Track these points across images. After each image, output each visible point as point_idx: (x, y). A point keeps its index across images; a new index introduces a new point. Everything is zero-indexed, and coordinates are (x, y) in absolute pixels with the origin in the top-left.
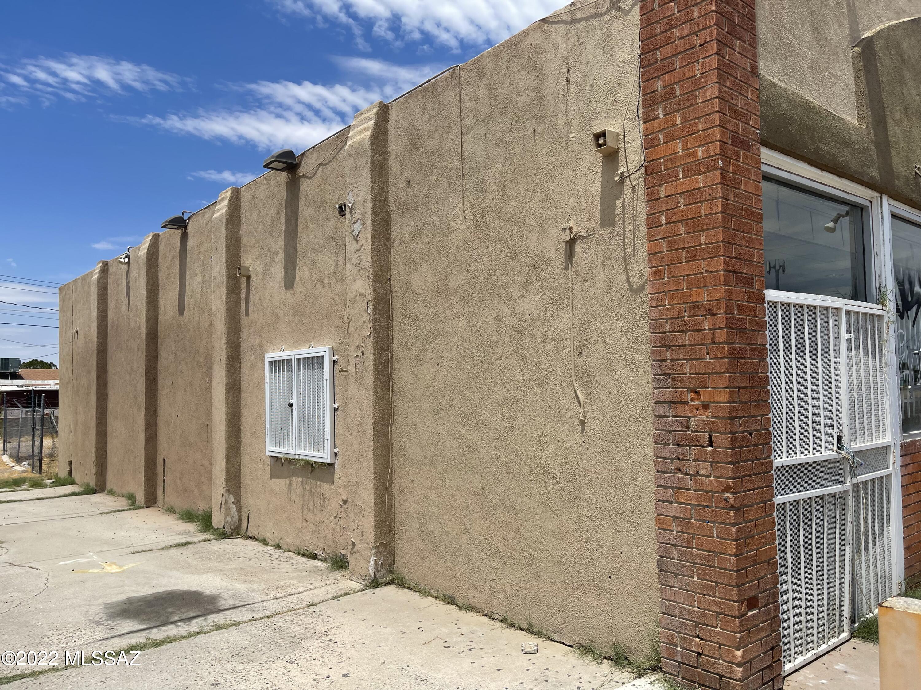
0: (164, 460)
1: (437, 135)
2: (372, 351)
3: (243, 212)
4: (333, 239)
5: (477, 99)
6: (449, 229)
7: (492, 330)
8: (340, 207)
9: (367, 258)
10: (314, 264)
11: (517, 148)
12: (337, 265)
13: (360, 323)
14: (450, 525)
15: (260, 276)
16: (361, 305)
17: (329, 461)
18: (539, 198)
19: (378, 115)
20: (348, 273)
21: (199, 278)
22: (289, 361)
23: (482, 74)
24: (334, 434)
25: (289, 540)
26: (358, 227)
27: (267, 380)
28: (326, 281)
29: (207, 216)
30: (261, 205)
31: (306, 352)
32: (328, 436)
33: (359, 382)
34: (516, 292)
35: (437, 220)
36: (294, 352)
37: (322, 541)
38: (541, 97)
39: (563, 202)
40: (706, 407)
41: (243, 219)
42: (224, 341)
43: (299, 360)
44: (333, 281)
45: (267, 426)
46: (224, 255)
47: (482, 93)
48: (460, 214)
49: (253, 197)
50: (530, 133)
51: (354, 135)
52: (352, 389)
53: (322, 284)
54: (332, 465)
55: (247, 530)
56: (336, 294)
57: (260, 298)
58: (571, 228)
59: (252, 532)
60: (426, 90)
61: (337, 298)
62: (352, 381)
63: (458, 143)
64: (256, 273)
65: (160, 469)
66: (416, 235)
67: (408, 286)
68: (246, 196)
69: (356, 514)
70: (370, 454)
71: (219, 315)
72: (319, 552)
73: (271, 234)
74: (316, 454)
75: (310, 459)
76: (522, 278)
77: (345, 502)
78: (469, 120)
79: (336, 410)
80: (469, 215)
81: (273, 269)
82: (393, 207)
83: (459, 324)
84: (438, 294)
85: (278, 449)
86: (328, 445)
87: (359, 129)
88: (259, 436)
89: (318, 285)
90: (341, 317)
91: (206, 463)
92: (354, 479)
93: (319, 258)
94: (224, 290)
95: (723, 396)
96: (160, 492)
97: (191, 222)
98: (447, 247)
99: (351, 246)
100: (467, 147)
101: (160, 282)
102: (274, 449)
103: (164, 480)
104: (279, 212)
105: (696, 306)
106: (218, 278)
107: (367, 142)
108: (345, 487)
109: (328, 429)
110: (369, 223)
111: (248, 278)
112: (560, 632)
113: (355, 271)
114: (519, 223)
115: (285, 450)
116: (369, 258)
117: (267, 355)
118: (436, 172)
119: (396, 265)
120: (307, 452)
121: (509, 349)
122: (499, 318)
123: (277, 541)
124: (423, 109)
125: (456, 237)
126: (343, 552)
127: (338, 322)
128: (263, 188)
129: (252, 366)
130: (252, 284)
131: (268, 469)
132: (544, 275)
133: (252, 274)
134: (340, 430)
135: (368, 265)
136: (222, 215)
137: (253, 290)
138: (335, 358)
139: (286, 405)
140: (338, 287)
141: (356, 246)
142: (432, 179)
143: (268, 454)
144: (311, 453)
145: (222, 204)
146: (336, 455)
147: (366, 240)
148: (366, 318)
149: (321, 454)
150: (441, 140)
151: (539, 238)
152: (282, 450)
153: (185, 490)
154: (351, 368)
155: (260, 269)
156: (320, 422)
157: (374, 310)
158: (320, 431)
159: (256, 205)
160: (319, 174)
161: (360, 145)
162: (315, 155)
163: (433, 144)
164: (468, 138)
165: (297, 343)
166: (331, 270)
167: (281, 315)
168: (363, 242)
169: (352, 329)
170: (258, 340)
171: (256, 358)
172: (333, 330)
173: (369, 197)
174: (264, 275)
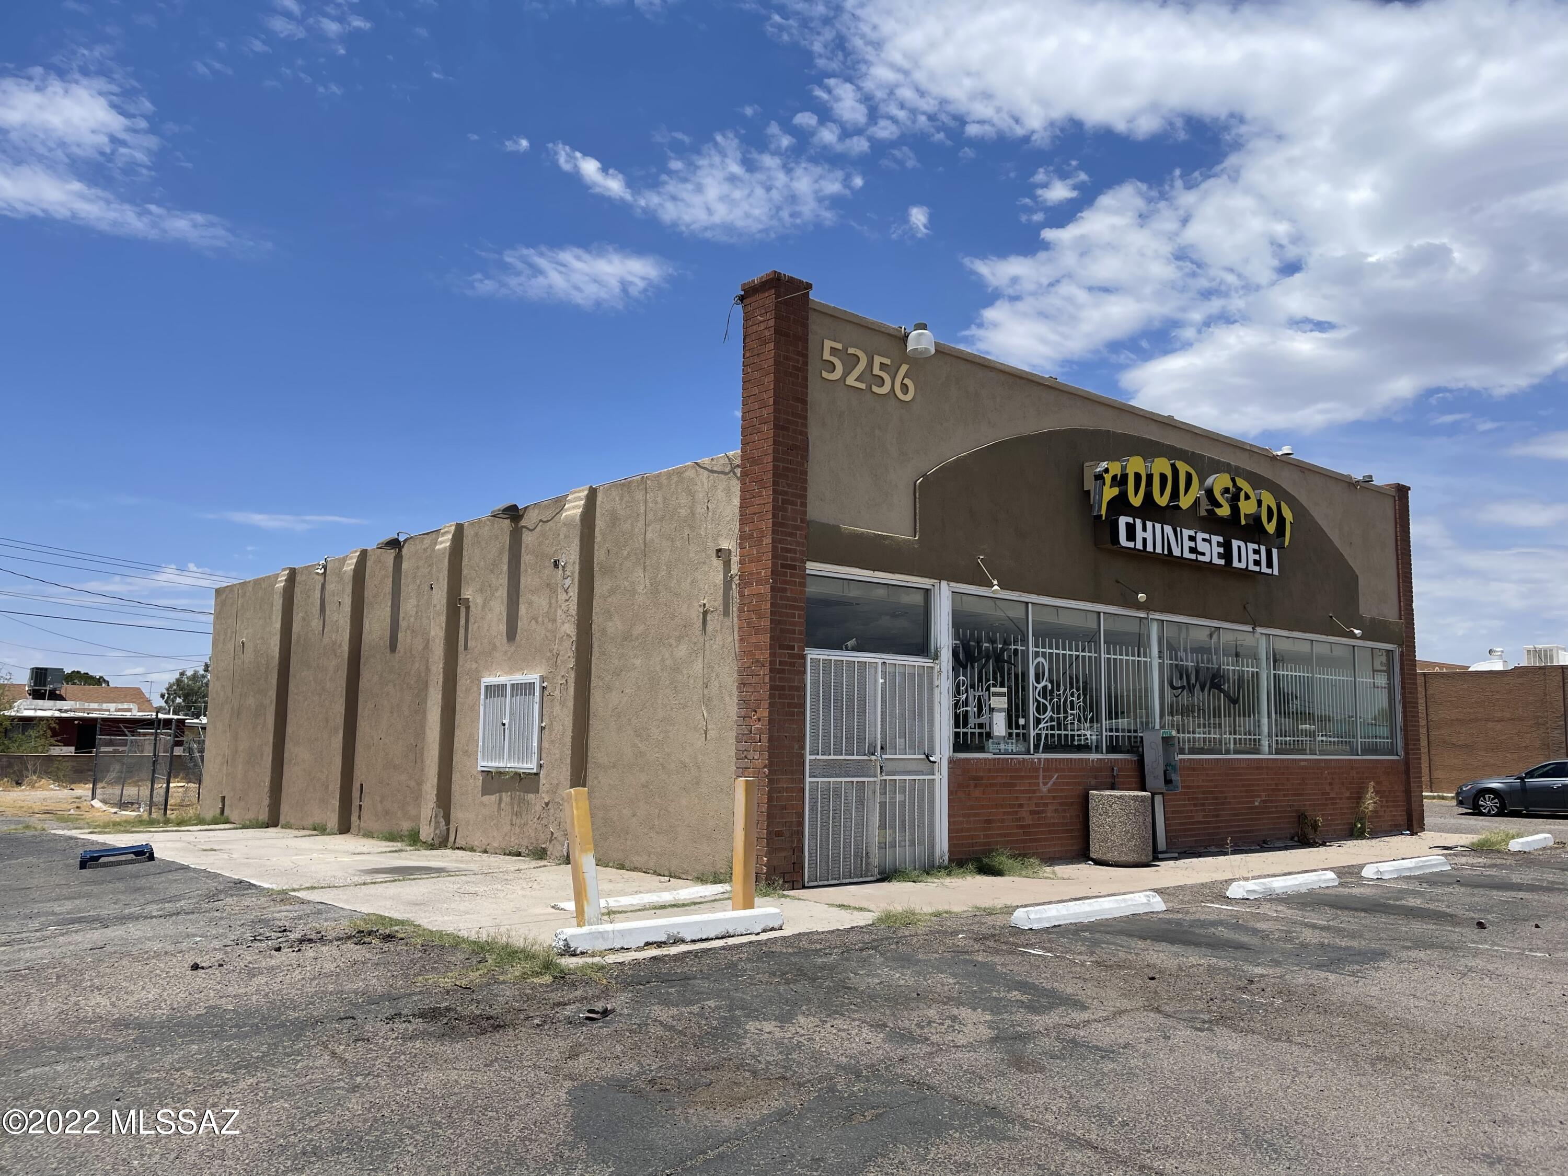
0: (362, 785)
1: (630, 521)
2: (573, 680)
3: (465, 547)
4: (548, 585)
5: (656, 503)
6: (633, 592)
7: (658, 669)
8: (555, 561)
9: (573, 607)
10: (530, 603)
11: (678, 544)
12: (550, 607)
13: (566, 657)
14: (624, 811)
15: (480, 608)
16: (567, 644)
17: (535, 771)
18: (689, 581)
19: (588, 497)
20: (558, 617)
21: (413, 601)
22: (504, 686)
23: (660, 487)
24: (540, 749)
25: (496, 845)
26: (568, 582)
27: (482, 702)
28: (540, 619)
29: (426, 541)
30: (483, 543)
31: (520, 678)
32: (535, 750)
33: (563, 704)
34: (673, 642)
35: (626, 584)
36: (509, 677)
37: (526, 840)
38: (693, 514)
39: (702, 585)
40: (759, 720)
41: (465, 553)
42: (441, 666)
43: (513, 685)
44: (546, 621)
45: (480, 744)
46: (446, 586)
47: (659, 500)
48: (642, 582)
49: (476, 535)
50: (686, 536)
51: (569, 509)
52: (557, 709)
53: (537, 622)
54: (537, 774)
55: (455, 842)
56: (548, 631)
57: (479, 627)
58: (704, 605)
59: (460, 842)
60: (623, 485)
61: (548, 634)
62: (557, 704)
63: (643, 531)
64: (476, 604)
65: (356, 793)
66: (612, 592)
67: (604, 631)
68: (468, 533)
69: (555, 810)
70: (569, 761)
71: (437, 641)
72: (522, 850)
73: (492, 571)
74: (525, 765)
75: (518, 770)
76: (677, 634)
77: (547, 804)
78: (650, 516)
79: (542, 729)
80: (648, 584)
81: (492, 603)
82: (596, 568)
83: (638, 662)
84: (625, 639)
85: (490, 764)
86: (535, 757)
87: (573, 504)
88: (471, 754)
89: (533, 622)
90: (551, 651)
91: (412, 784)
92: (555, 782)
93: (535, 598)
94: (443, 618)
95: (766, 714)
96: (354, 818)
97: (406, 545)
98: (633, 604)
99: (562, 596)
100: (649, 536)
101: (366, 600)
102: (485, 764)
103: (360, 806)
104: (501, 553)
105: (758, 661)
106: (438, 606)
107: (578, 518)
108: (548, 792)
109: (535, 744)
110: (576, 580)
111: (468, 608)
112: (686, 872)
113: (564, 616)
114: (677, 595)
115: (497, 764)
116: (576, 607)
117: (483, 680)
118: (628, 549)
119: (596, 613)
120: (516, 765)
121: (668, 682)
122: (663, 660)
123: (484, 847)
124: (621, 499)
125: (639, 599)
126: (543, 846)
127: (549, 654)
128: (487, 528)
129: (468, 690)
130: (471, 613)
131: (480, 783)
132: (690, 633)
133: (471, 604)
134: (545, 744)
135: (574, 613)
136: (445, 548)
137: (472, 620)
138: (545, 684)
139: (499, 724)
140: (550, 625)
141: (564, 596)
142: (625, 553)
143: (480, 769)
144: (520, 765)
145: (445, 538)
146: (541, 766)
147: (574, 593)
148: (570, 654)
149: (529, 766)
150: (632, 525)
151: (688, 608)
152: (493, 764)
153: (387, 813)
154: (557, 693)
155: (479, 600)
156: (529, 739)
157: (576, 648)
158: (528, 748)
159: (479, 542)
160: (539, 528)
161: (574, 516)
162: (536, 511)
163: (627, 526)
164: (650, 529)
165: (511, 671)
166: (545, 610)
167: (498, 644)
168: (572, 594)
169: (559, 661)
170: (474, 666)
171: (472, 682)
172: (544, 661)
173: (578, 561)
174: (483, 607)
